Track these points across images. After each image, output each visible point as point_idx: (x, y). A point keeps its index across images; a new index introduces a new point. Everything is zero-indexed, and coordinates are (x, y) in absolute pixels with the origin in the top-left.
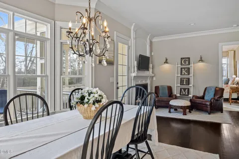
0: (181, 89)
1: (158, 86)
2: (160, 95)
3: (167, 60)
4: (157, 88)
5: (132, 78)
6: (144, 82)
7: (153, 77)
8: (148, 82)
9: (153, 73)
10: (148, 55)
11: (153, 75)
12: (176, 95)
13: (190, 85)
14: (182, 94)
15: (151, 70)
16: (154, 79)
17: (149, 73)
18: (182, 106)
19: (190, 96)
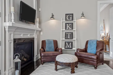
0: (65, 42)
1: (45, 41)
2: (46, 49)
3: (53, 15)
4: (44, 42)
5: (7, 30)
6: (29, 36)
7: (40, 31)
8: (35, 36)
9: (40, 27)
10: (34, 7)
11: (40, 29)
12: (61, 49)
13: (74, 39)
14: (66, 47)
15: (37, 24)
16: (42, 33)
17: (36, 27)
18: (70, 63)
19: (73, 49)
